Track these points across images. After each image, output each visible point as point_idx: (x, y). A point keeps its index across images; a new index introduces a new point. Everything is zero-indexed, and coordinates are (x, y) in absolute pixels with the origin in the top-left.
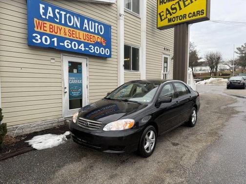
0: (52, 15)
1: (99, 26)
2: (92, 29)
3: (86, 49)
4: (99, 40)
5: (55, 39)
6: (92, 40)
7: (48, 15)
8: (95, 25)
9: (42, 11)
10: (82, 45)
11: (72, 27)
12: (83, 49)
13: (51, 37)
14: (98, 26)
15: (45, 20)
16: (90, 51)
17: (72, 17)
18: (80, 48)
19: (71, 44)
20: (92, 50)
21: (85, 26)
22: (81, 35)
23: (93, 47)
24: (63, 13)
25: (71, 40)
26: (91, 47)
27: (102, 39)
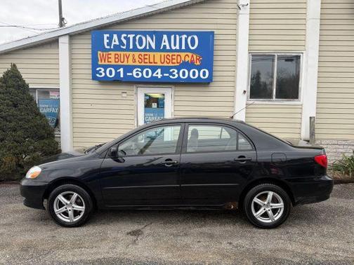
0: (117, 43)
1: (190, 38)
2: (175, 45)
3: (165, 75)
4: (188, 59)
5: (121, 70)
6: (174, 61)
7: (113, 43)
8: (181, 40)
9: (106, 41)
10: (159, 71)
11: (144, 50)
12: (160, 76)
13: (116, 67)
14: (186, 39)
15: (110, 50)
16: (171, 77)
17: (144, 38)
18: (154, 75)
19: (142, 72)
20: (174, 75)
21: (163, 44)
22: (158, 58)
23: (176, 71)
24: (131, 36)
25: (143, 68)
26: (174, 71)
27: (195, 56)
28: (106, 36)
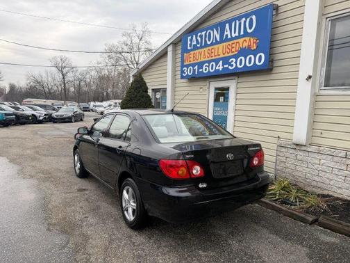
0: (195, 43)
1: (248, 20)
2: (235, 33)
3: (225, 66)
4: (246, 45)
5: (196, 67)
6: (234, 50)
7: (193, 44)
8: (240, 24)
9: (189, 43)
10: (221, 63)
11: (212, 44)
12: (221, 68)
13: (193, 65)
14: (245, 22)
15: (191, 50)
16: (230, 67)
17: (212, 32)
18: (217, 68)
19: (209, 67)
20: (232, 66)
21: (226, 33)
22: (220, 50)
23: (234, 60)
24: (203, 33)
25: (209, 62)
26: (232, 61)
27: (252, 39)
28: (189, 38)
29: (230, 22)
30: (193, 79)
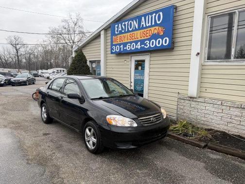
0: (121, 29)
1: (157, 15)
2: (148, 23)
3: (142, 46)
4: (156, 32)
5: (122, 46)
6: (148, 35)
7: (119, 30)
8: (152, 18)
9: (116, 29)
10: (139, 43)
11: (133, 30)
12: (139, 47)
13: (120, 45)
14: (155, 16)
15: (118, 34)
16: (145, 47)
17: (132, 22)
18: (137, 47)
19: (131, 46)
20: (147, 46)
21: (142, 24)
22: (138, 35)
23: (148, 42)
24: (126, 23)
25: (131, 43)
26: (147, 43)
27: (160, 28)
28: (116, 26)
29: (145, 16)
30: (120, 54)
